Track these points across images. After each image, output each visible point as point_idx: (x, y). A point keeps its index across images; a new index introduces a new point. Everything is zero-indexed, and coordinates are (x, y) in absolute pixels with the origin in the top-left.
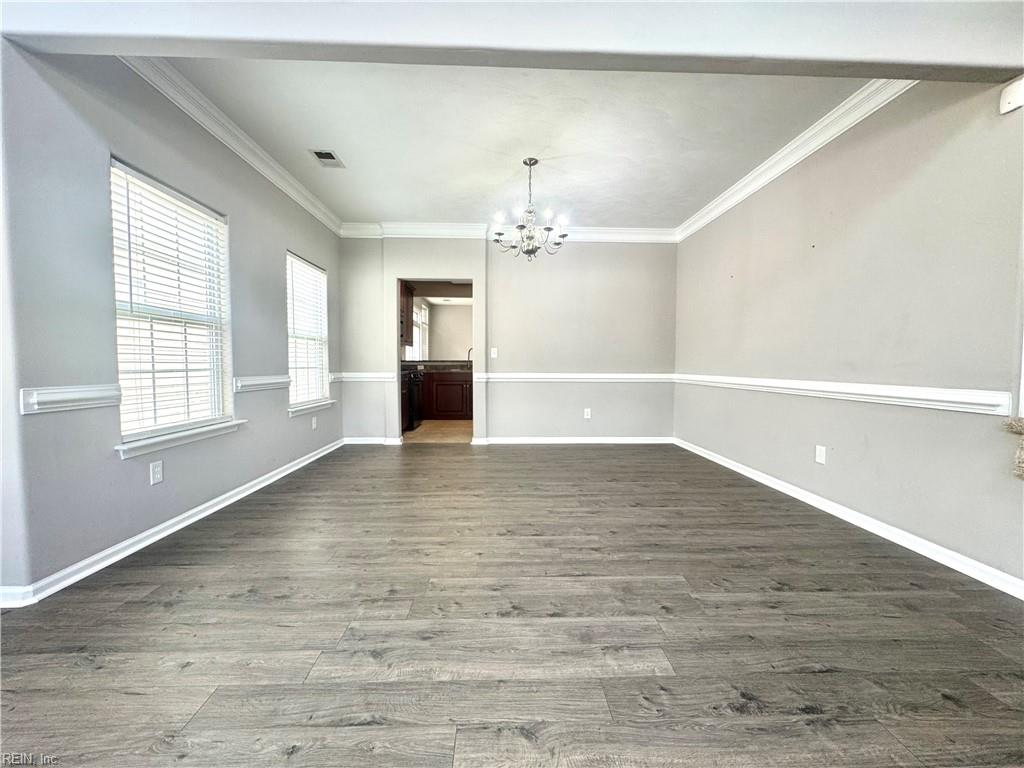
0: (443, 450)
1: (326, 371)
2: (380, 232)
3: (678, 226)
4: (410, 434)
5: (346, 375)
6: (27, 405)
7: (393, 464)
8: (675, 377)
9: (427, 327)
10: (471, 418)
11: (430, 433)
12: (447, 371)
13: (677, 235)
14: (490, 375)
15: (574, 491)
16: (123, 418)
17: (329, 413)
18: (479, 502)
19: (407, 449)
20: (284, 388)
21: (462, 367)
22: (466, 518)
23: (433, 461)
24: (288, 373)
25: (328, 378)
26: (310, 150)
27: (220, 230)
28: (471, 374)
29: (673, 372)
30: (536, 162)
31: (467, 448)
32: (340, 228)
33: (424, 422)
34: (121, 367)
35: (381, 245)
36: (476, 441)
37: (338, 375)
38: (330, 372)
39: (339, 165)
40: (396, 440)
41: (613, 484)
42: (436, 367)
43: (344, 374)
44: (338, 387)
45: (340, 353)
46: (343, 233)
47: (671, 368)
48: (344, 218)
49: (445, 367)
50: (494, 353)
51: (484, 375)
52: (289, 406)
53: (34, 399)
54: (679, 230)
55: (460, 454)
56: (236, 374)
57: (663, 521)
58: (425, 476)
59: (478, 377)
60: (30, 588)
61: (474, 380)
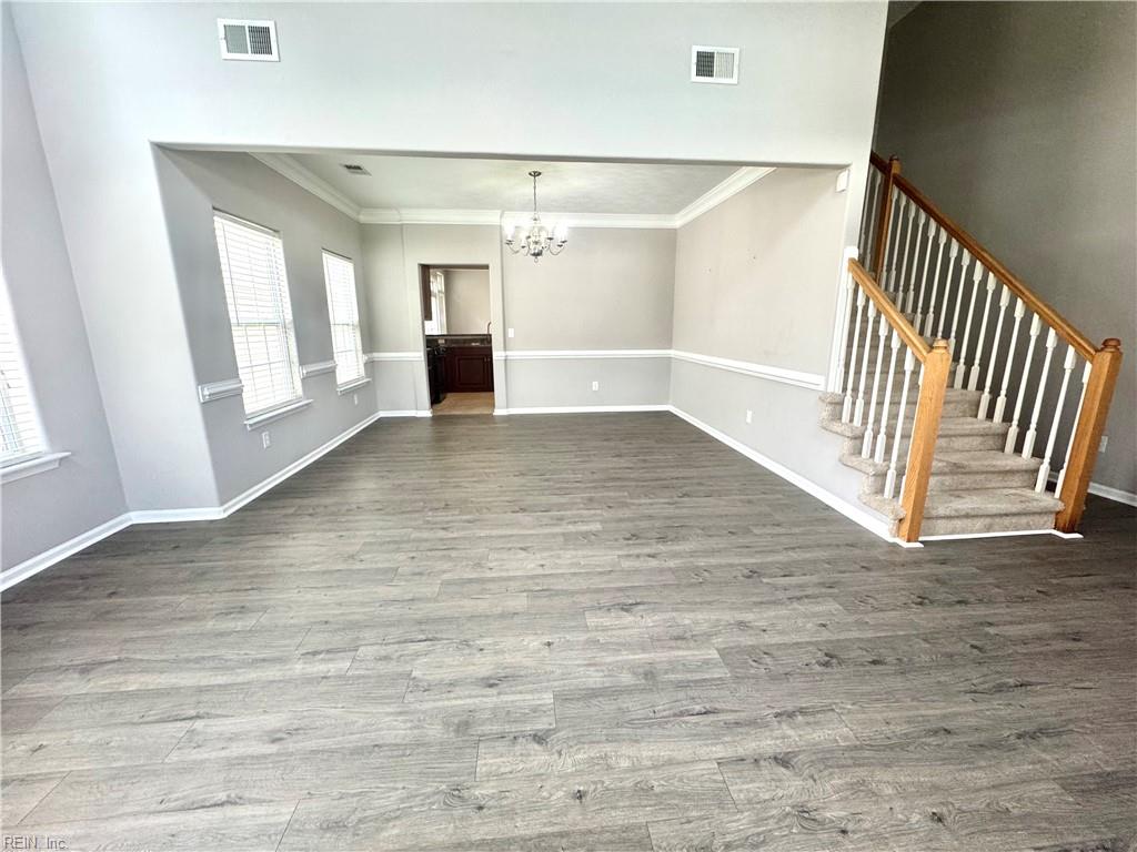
0: (470, 420)
1: (360, 353)
2: (398, 217)
3: (678, 212)
4: (438, 406)
5: (377, 356)
6: (204, 396)
7: (426, 432)
8: (671, 353)
9: (443, 296)
10: (493, 390)
11: (456, 404)
12: (466, 345)
13: (677, 221)
14: (508, 353)
15: (574, 448)
16: (245, 401)
17: (365, 391)
18: (501, 457)
19: (436, 419)
20: (331, 372)
21: (482, 341)
22: (490, 467)
23: (461, 429)
24: (333, 358)
25: (363, 358)
26: (341, 165)
27: (276, 245)
28: (491, 348)
29: (670, 348)
30: (540, 174)
31: (490, 418)
32: (358, 213)
33: (449, 395)
34: (240, 365)
35: (400, 229)
36: (498, 412)
37: (370, 355)
38: (364, 353)
39: (365, 173)
40: (427, 413)
41: (605, 443)
42: (457, 341)
43: (375, 355)
44: (371, 366)
45: (370, 336)
46: (363, 218)
47: (668, 344)
48: (363, 204)
49: (465, 341)
50: (511, 333)
51: (503, 353)
52: (337, 386)
53: (206, 393)
54: (678, 216)
55: (484, 423)
56: (302, 363)
57: (631, 465)
58: (456, 440)
59: (498, 355)
60: (222, 508)
61: (494, 358)
